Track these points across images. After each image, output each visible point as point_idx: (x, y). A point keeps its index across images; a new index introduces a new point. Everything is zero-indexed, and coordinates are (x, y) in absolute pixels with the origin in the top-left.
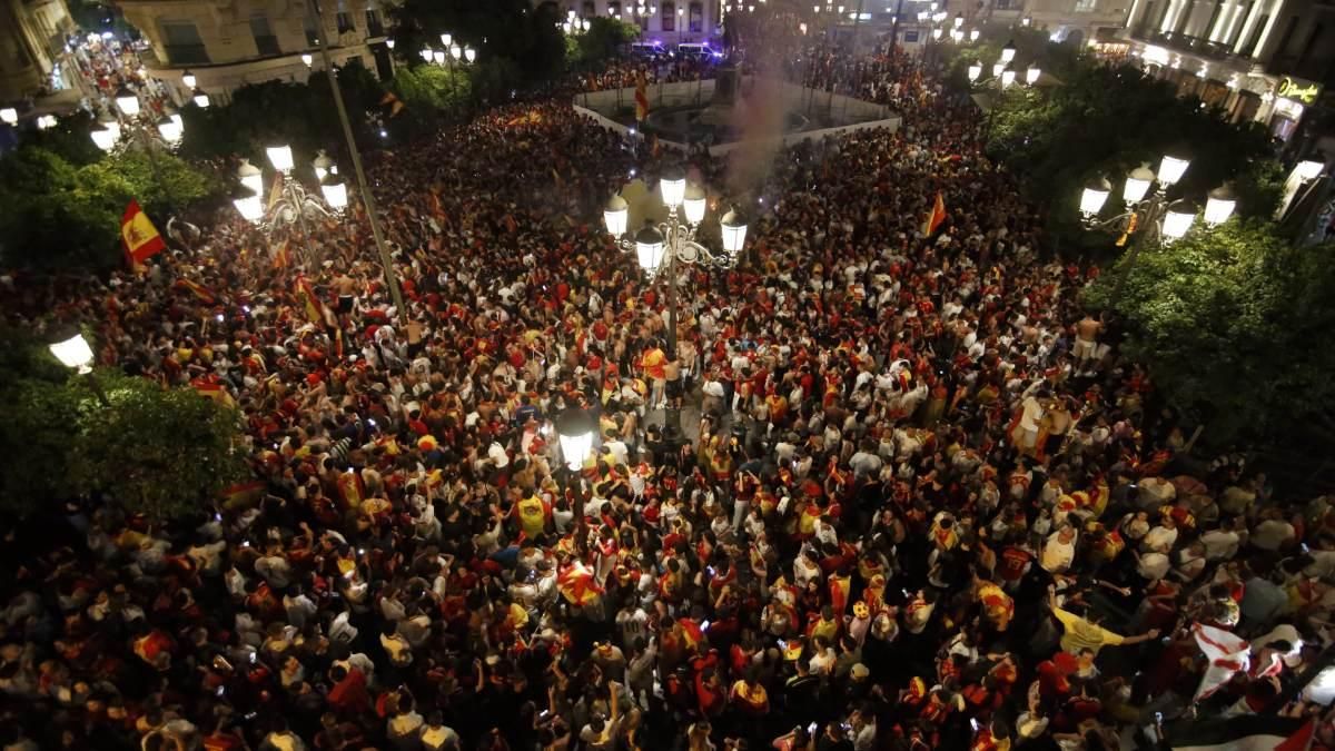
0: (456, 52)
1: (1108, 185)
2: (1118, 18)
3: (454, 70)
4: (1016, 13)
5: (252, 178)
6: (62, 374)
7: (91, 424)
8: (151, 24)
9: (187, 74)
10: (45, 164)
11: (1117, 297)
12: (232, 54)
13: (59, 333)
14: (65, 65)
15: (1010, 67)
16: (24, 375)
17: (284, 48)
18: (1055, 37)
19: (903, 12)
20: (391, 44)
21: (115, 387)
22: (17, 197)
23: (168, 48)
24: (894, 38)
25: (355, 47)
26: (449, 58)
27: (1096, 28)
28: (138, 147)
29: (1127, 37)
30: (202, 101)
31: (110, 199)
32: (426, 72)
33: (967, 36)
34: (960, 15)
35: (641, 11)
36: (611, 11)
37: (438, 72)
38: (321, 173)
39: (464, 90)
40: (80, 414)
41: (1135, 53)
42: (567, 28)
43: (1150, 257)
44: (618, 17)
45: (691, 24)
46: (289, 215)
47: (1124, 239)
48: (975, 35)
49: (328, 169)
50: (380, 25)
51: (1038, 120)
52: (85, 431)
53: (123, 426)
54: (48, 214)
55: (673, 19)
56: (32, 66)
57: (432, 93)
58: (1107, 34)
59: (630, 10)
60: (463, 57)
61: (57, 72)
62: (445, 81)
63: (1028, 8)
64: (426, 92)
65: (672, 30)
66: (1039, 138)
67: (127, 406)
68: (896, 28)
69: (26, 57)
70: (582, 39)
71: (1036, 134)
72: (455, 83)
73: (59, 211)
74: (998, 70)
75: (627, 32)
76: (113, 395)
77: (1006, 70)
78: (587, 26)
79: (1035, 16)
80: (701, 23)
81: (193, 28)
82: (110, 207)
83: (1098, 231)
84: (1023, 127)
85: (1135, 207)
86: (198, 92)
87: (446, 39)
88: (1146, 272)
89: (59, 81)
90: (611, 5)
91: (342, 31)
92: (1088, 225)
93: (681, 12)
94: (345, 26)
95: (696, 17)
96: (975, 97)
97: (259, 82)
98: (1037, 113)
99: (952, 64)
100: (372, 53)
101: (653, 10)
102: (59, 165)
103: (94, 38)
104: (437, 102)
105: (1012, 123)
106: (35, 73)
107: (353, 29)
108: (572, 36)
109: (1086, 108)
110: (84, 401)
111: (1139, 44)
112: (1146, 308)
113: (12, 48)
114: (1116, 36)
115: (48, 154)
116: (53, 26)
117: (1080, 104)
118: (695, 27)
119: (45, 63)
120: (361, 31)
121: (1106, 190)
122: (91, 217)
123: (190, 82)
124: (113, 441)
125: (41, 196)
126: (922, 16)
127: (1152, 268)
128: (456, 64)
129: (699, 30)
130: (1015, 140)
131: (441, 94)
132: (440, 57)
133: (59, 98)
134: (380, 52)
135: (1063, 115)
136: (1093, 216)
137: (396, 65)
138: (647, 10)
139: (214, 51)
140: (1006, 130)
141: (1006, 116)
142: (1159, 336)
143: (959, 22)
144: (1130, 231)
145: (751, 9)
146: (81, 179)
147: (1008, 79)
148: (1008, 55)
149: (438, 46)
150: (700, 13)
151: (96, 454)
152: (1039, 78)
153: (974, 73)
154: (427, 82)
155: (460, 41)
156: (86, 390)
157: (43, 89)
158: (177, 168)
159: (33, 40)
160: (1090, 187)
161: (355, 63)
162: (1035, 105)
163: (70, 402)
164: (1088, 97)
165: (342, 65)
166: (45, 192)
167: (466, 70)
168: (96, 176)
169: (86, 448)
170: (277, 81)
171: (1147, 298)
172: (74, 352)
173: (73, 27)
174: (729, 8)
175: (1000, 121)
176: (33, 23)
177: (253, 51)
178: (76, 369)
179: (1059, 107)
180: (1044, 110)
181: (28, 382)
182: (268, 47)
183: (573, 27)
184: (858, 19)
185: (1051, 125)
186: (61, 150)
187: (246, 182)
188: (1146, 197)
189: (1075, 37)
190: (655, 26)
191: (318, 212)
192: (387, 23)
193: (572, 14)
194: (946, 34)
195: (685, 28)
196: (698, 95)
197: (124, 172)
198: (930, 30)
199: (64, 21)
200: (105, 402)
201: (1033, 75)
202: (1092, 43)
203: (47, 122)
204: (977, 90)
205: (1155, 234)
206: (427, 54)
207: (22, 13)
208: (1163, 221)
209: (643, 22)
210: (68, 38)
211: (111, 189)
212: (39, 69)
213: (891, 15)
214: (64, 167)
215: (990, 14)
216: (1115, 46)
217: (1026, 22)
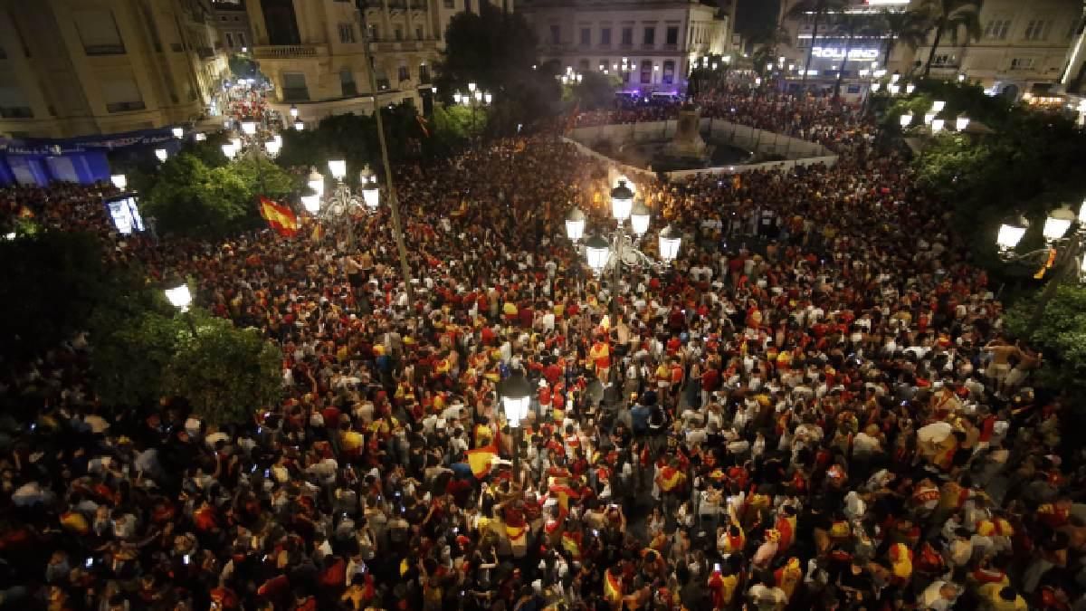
0: (478, 96)
1: (1026, 222)
2: (1054, 76)
3: (475, 109)
4: (952, 71)
5: (317, 182)
6: (171, 311)
7: (182, 349)
8: (275, 73)
9: (293, 107)
10: (191, 166)
11: (1035, 325)
12: (327, 94)
13: (172, 283)
14: (220, 99)
15: (939, 116)
16: (147, 310)
17: (360, 90)
18: (990, 92)
19: (845, 69)
20: (434, 90)
21: (203, 324)
22: (171, 186)
23: (285, 90)
24: (837, 90)
25: (409, 92)
26: (473, 100)
27: (1031, 84)
28: (250, 156)
29: (1062, 92)
30: (300, 127)
31: (227, 191)
32: (454, 109)
33: (903, 89)
34: (897, 73)
35: (624, 67)
36: (601, 67)
37: (463, 111)
38: (364, 181)
39: (481, 123)
40: (177, 340)
41: (1070, 106)
42: (565, 79)
43: (1072, 290)
44: (606, 72)
45: (665, 78)
46: (338, 210)
47: (1042, 272)
48: (910, 89)
49: (368, 178)
50: (428, 76)
51: (965, 162)
52: (178, 353)
53: (202, 351)
54: (187, 199)
55: (650, 74)
56: (198, 100)
57: (458, 126)
58: (1041, 89)
59: (615, 67)
60: (483, 101)
61: (214, 104)
62: (468, 117)
63: (964, 67)
64: (453, 125)
65: (648, 82)
66: (966, 177)
67: (207, 339)
68: (839, 82)
69: (195, 94)
70: (575, 87)
71: (963, 173)
72: (475, 119)
73: (195, 199)
74: (928, 118)
75: (612, 83)
76: (200, 330)
77: (936, 118)
78: (580, 78)
79: (969, 73)
80: (672, 76)
81: (301, 77)
82: (227, 197)
83: (1015, 263)
84: (950, 167)
85: (1054, 244)
86: (298, 120)
87: (472, 87)
88: (1068, 304)
89: (215, 111)
90: (601, 63)
91: (401, 79)
92: (1005, 257)
93: (656, 68)
94: (404, 76)
95: (669, 72)
96: (908, 141)
97: (338, 114)
98: (963, 155)
99: (888, 113)
100: (421, 95)
101: (634, 67)
102: (200, 167)
103: (242, 82)
104: (461, 131)
105: (940, 163)
106: (199, 105)
107: (409, 78)
108: (568, 85)
109: (1014, 153)
110: (182, 332)
111: (1073, 98)
112: (1065, 338)
113: (187, 88)
114: (1051, 90)
115: (194, 159)
116: (217, 74)
117: (1009, 149)
118: (667, 80)
119: (207, 99)
120: (415, 80)
121: (1023, 227)
122: (215, 203)
123: (294, 113)
124: (192, 363)
125: (185, 187)
126: (863, 73)
127: (1073, 300)
128: (478, 105)
129: (670, 82)
130: (943, 180)
131: (465, 126)
132: (466, 100)
133: (211, 122)
134: (426, 95)
135: (991, 158)
136: (1009, 250)
137: (436, 104)
138: (629, 67)
139: (313, 93)
140: (934, 169)
141: (935, 157)
142: (1077, 366)
143: (896, 78)
144: (1048, 266)
145: (715, 66)
146: (212, 177)
147: (938, 126)
148: (939, 106)
149: (465, 91)
150: (672, 69)
151: (181, 371)
152: (968, 126)
153: (905, 120)
154: (454, 117)
155: (482, 88)
156: (185, 324)
157: (202, 116)
158: (275, 172)
159: (201, 82)
160: (1007, 223)
161: (407, 103)
162: (964, 148)
163: (173, 331)
164: (1017, 144)
165: (397, 103)
166: (188, 184)
167: (484, 109)
168: (221, 176)
169: (175, 366)
170: (350, 115)
171: (1067, 328)
172: (180, 297)
173: (230, 75)
174: (696, 66)
175: (929, 162)
176: (204, 72)
177: (339, 93)
178: (179, 308)
179: (987, 152)
180: (973, 153)
181: (149, 315)
182: (350, 90)
183: (569, 79)
184: (805, 75)
185: (978, 166)
186: (203, 157)
187: (312, 184)
188: (1066, 235)
189: (1009, 92)
190: (635, 79)
191: (358, 208)
192: (433, 75)
193: (569, 69)
194: (883, 87)
195: (659, 81)
196: (664, 131)
197: (240, 173)
198: (869, 84)
199: (225, 71)
200: (195, 334)
201: (962, 123)
202: (1027, 96)
203: (200, 137)
204: (908, 135)
205: (1075, 270)
206: (457, 98)
207: (198, 66)
208: (1082, 258)
209: (627, 76)
210: (226, 82)
211: (230, 185)
212: (203, 103)
213: (836, 72)
214: (203, 168)
215: (928, 71)
216: (1051, 100)
217: (961, 78)
